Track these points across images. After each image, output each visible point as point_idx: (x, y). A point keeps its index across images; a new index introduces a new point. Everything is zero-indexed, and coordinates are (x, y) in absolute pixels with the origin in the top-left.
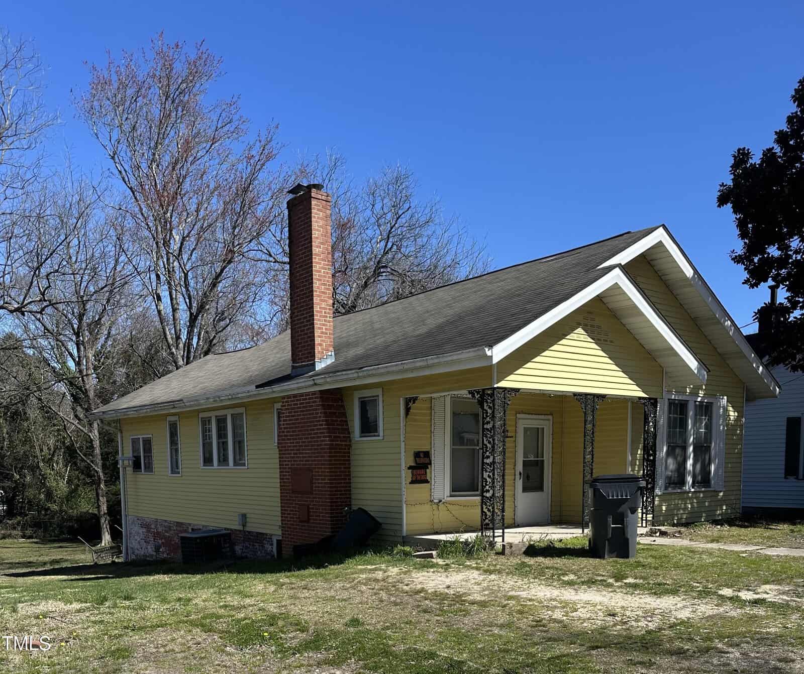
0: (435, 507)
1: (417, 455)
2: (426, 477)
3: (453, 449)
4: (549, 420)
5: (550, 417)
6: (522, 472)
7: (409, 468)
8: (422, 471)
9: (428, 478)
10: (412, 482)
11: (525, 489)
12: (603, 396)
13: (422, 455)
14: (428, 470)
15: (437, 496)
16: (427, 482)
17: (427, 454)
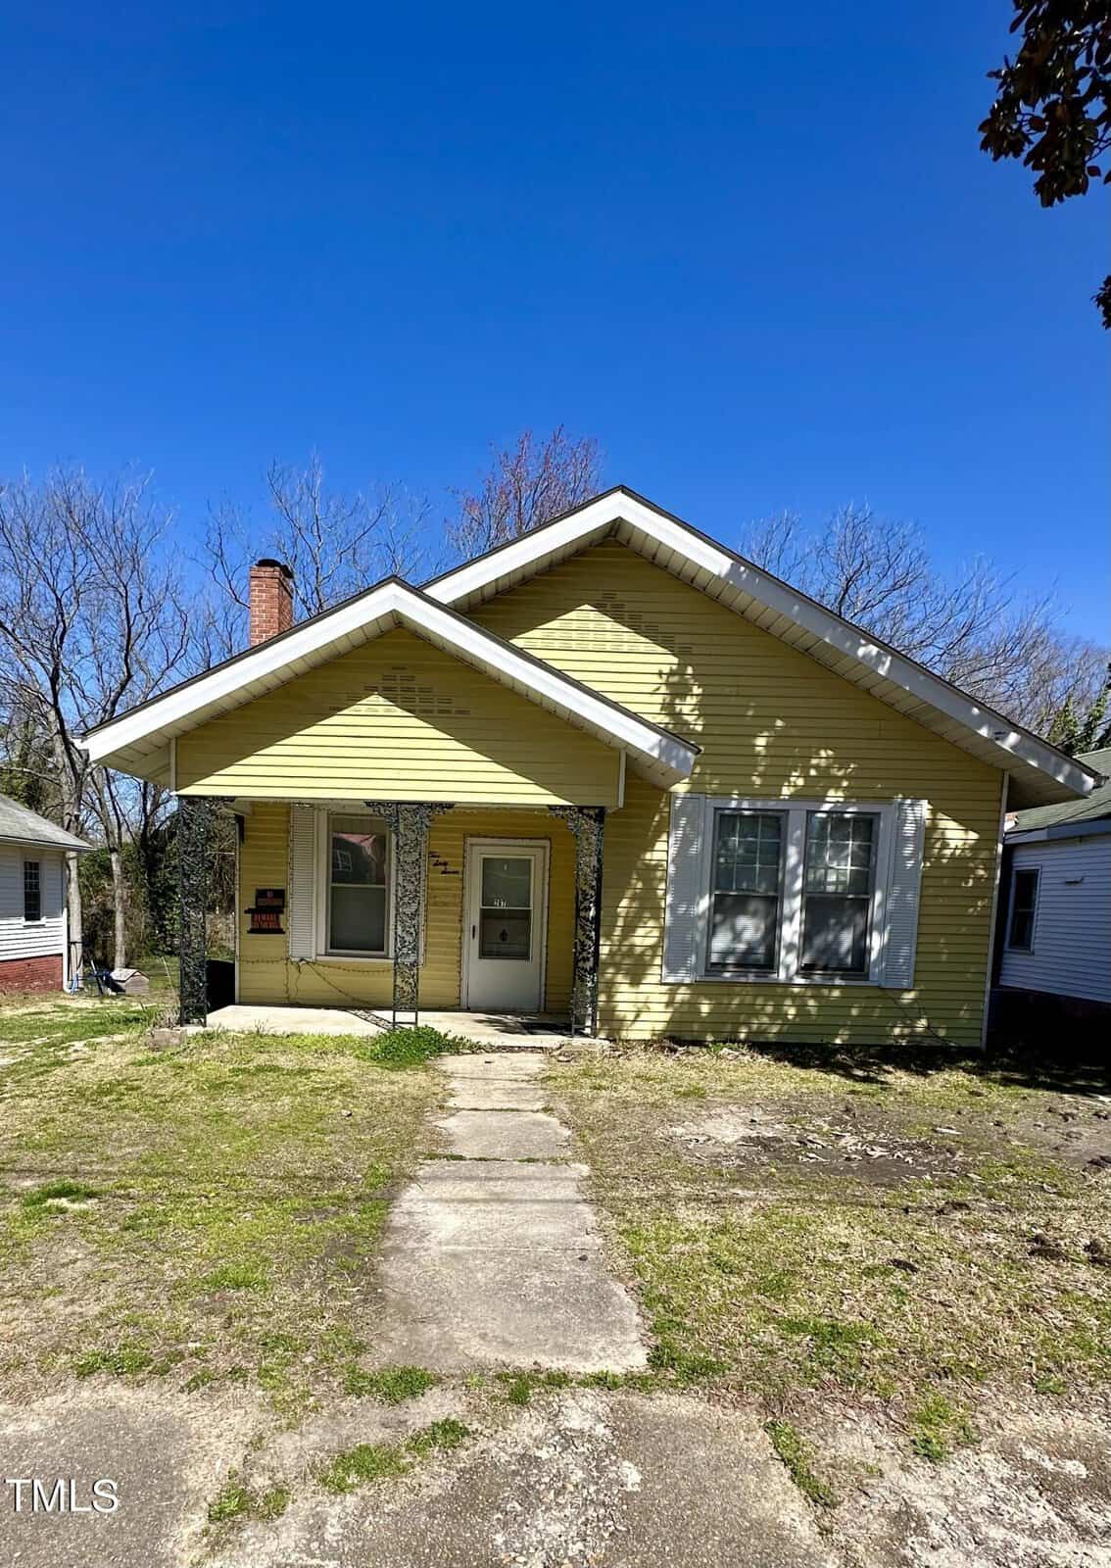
0: (293, 969)
1: (261, 894)
2: (279, 925)
3: (333, 888)
4: (544, 847)
5: (547, 843)
6: (477, 925)
7: (246, 912)
8: (272, 917)
9: (282, 926)
10: (252, 931)
11: (485, 953)
12: (450, 805)
13: (269, 894)
14: (281, 916)
15: (297, 950)
16: (280, 931)
17: (280, 894)
